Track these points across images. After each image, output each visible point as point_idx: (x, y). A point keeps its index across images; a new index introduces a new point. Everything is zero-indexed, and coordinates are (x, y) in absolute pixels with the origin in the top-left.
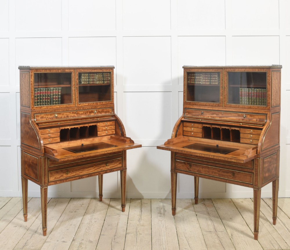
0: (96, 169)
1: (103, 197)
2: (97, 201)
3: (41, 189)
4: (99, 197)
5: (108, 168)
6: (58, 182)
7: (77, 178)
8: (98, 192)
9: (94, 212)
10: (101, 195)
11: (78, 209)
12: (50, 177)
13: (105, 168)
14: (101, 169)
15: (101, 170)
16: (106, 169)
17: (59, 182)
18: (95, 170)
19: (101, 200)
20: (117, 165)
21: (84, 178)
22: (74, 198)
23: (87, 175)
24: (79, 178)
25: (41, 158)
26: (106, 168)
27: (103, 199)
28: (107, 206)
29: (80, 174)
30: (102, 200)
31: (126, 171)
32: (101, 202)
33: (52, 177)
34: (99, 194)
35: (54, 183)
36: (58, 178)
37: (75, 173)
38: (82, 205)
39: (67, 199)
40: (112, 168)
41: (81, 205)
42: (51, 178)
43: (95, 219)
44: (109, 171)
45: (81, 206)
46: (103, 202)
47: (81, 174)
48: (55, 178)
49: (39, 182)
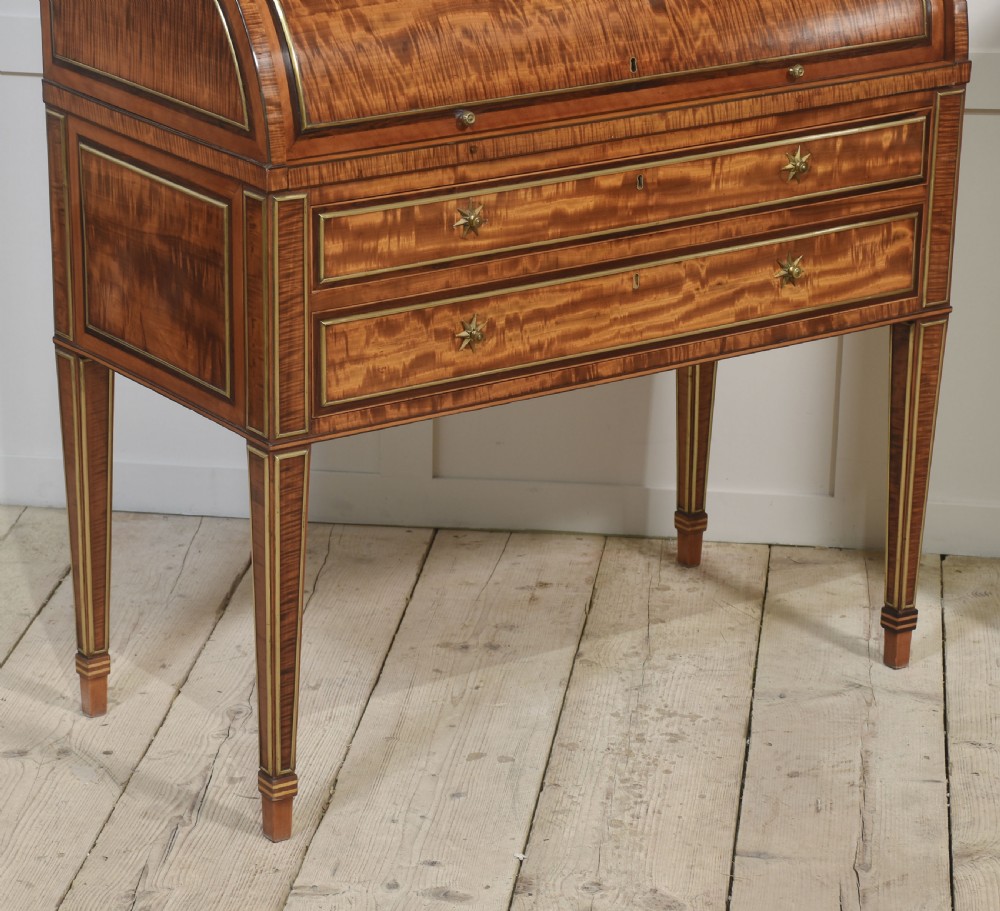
0: (700, 311)
1: (706, 535)
2: (655, 562)
3: (255, 462)
4: (674, 533)
5: (800, 304)
6: (392, 413)
7: (548, 378)
8: (672, 486)
9: (648, 658)
10: (692, 516)
11: (512, 628)
12: (331, 365)
13: (768, 297)
14: (743, 303)
15: (741, 315)
16: (779, 312)
17: (404, 409)
18: (687, 317)
19: (688, 553)
20: (877, 275)
21: (598, 378)
22: (457, 530)
23: (629, 358)
24: (565, 383)
25: (253, 205)
26: (786, 302)
27: (708, 551)
28: (748, 610)
29: (568, 345)
30: (703, 556)
31: (942, 328)
32: (690, 574)
33: (349, 368)
34: (674, 508)
35: (364, 414)
36: (393, 376)
37: (534, 341)
38: (539, 592)
39: (402, 532)
40: (827, 302)
41: (527, 594)
42: (341, 374)
43: (666, 713)
44: (802, 326)
45: (533, 599)
46: (709, 576)
47: (579, 344)
48: (373, 377)
49: (232, 401)
